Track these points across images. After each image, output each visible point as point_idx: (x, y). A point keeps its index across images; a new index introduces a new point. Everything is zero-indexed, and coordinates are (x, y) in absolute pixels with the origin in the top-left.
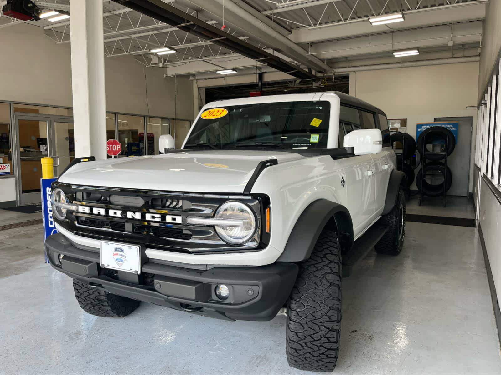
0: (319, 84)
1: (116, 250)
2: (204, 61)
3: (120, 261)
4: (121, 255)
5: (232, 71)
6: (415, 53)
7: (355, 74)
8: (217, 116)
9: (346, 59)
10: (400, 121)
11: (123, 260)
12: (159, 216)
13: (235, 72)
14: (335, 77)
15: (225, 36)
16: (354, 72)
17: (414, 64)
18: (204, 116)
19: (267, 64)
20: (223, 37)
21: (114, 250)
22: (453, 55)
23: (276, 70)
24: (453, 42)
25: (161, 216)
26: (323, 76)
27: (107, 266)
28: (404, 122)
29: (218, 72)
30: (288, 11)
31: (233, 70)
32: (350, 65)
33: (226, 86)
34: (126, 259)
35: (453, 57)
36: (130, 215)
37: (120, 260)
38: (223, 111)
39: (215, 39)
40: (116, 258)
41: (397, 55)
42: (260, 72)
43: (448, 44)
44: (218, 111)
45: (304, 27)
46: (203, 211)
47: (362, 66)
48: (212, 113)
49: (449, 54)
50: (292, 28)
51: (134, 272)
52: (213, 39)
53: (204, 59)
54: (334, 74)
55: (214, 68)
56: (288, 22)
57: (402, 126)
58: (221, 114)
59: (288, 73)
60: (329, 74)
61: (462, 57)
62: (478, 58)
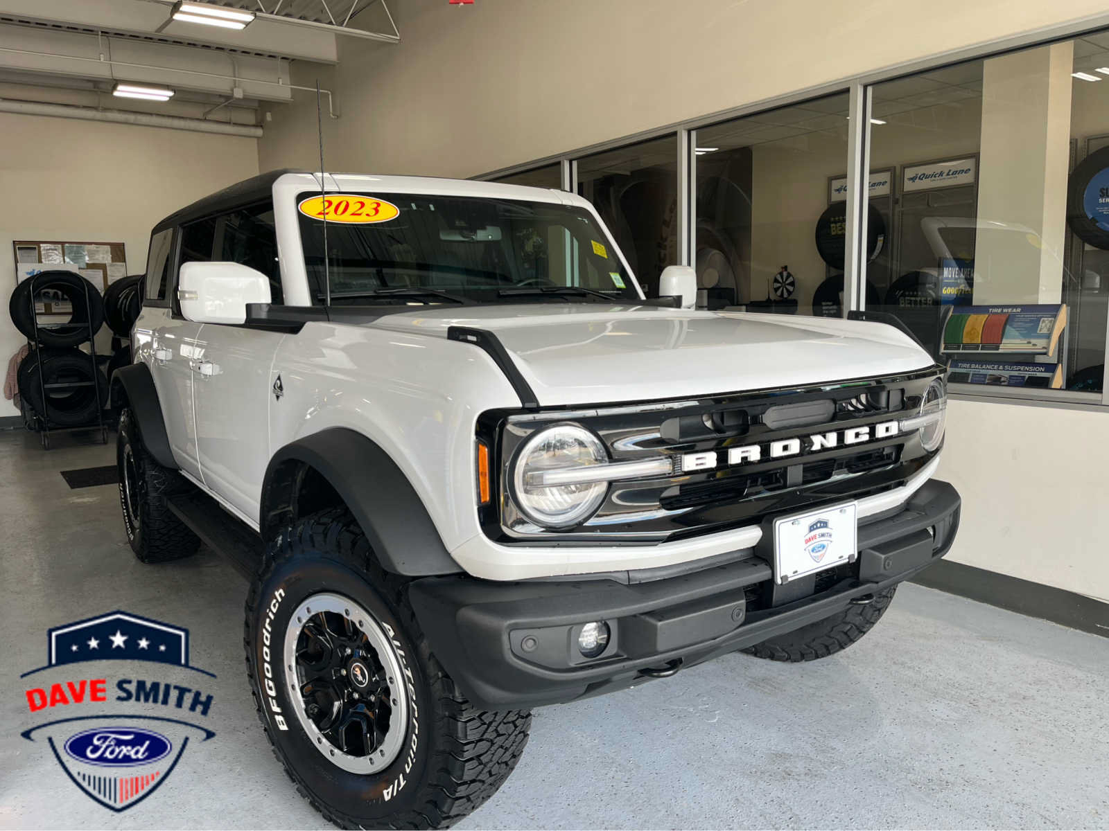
6: (163, 95)
10: (108, 248)
24: (244, 92)
28: (118, 251)
36: (817, 442)
41: (123, 92)
43: (232, 94)
49: (197, 112)
51: (847, 561)
57: (114, 260)
61: (230, 123)
62: (259, 132)
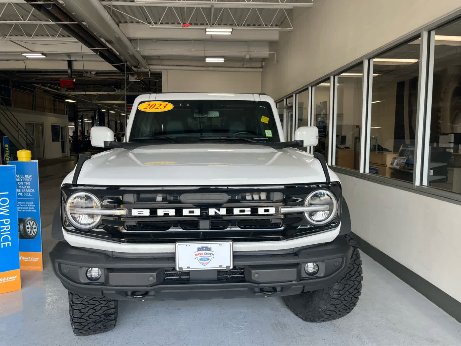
0: (135, 78)
1: (199, 249)
2: (11, 41)
3: (205, 261)
4: (207, 254)
5: (41, 55)
6: (222, 60)
7: (166, 72)
8: (161, 109)
9: (159, 58)
11: (210, 258)
12: (249, 209)
13: (44, 57)
14: (150, 73)
15: (77, 22)
16: (166, 70)
17: (216, 69)
18: (143, 108)
19: (99, 54)
20: (75, 21)
21: (196, 250)
22: (243, 64)
23: (104, 60)
24: (250, 56)
25: (251, 209)
26: (137, 71)
27: (186, 268)
29: (24, 55)
30: (132, 6)
31: (43, 54)
32: (162, 63)
33: (26, 70)
34: (214, 257)
35: (243, 67)
36: (212, 212)
37: (206, 259)
38: (167, 105)
39: (64, 23)
40: (199, 257)
41: (208, 60)
42: (69, 59)
43: (246, 57)
44: (161, 105)
45: (144, 23)
46: (297, 200)
47: (174, 65)
48: (153, 106)
49: (240, 64)
50: (121, 22)
51: (225, 268)
52: (61, 21)
53: (13, 38)
54: (150, 70)
55: (20, 49)
56: (129, 16)
58: (165, 108)
59: (113, 65)
60: (143, 70)
61: (250, 67)
62: (261, 70)
